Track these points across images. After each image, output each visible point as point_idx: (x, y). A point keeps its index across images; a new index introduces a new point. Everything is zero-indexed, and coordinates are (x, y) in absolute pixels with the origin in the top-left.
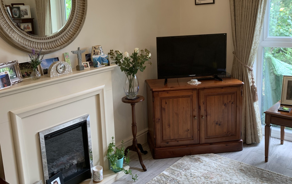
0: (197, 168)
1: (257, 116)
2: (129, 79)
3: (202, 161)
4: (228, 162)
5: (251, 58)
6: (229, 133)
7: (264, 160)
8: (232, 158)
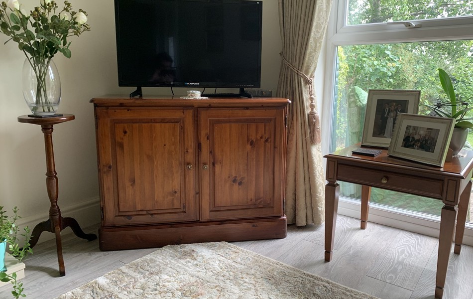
0: (179, 270)
1: (317, 173)
2: (38, 75)
3: (197, 256)
4: (249, 260)
5: (309, 58)
6: (259, 201)
7: (324, 258)
8: (259, 253)
